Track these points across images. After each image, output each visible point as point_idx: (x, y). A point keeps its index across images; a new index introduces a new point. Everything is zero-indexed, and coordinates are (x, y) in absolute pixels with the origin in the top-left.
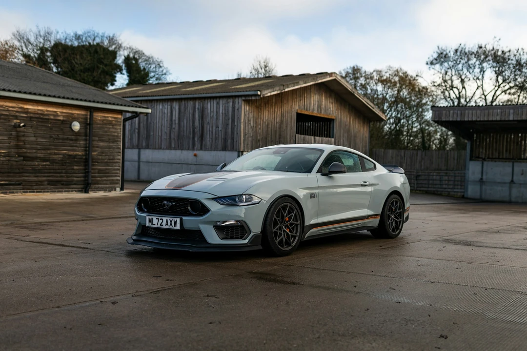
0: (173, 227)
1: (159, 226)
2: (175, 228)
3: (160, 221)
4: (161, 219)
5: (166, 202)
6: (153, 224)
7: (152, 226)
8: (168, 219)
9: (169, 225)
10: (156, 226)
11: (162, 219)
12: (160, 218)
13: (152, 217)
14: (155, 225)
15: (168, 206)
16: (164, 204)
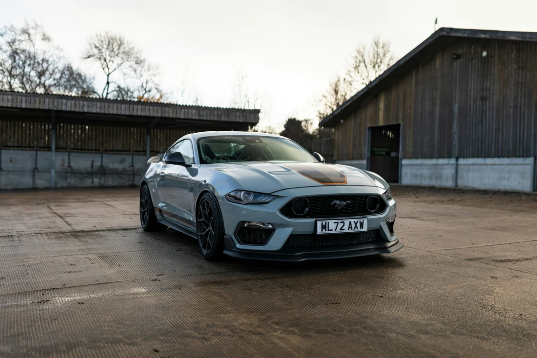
0: (359, 230)
1: (338, 231)
2: (362, 230)
3: (340, 225)
4: (341, 223)
5: (338, 202)
6: (329, 230)
7: (327, 232)
8: (352, 221)
9: (353, 227)
10: (334, 232)
11: (344, 222)
12: (339, 221)
13: (327, 222)
14: (332, 230)
15: (340, 205)
16: (335, 204)
